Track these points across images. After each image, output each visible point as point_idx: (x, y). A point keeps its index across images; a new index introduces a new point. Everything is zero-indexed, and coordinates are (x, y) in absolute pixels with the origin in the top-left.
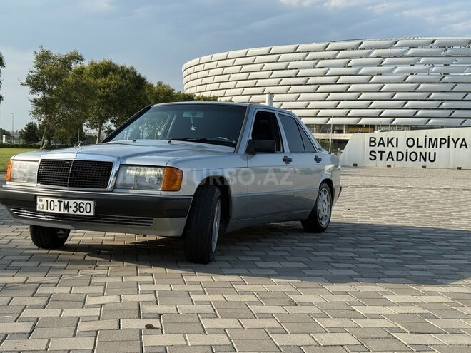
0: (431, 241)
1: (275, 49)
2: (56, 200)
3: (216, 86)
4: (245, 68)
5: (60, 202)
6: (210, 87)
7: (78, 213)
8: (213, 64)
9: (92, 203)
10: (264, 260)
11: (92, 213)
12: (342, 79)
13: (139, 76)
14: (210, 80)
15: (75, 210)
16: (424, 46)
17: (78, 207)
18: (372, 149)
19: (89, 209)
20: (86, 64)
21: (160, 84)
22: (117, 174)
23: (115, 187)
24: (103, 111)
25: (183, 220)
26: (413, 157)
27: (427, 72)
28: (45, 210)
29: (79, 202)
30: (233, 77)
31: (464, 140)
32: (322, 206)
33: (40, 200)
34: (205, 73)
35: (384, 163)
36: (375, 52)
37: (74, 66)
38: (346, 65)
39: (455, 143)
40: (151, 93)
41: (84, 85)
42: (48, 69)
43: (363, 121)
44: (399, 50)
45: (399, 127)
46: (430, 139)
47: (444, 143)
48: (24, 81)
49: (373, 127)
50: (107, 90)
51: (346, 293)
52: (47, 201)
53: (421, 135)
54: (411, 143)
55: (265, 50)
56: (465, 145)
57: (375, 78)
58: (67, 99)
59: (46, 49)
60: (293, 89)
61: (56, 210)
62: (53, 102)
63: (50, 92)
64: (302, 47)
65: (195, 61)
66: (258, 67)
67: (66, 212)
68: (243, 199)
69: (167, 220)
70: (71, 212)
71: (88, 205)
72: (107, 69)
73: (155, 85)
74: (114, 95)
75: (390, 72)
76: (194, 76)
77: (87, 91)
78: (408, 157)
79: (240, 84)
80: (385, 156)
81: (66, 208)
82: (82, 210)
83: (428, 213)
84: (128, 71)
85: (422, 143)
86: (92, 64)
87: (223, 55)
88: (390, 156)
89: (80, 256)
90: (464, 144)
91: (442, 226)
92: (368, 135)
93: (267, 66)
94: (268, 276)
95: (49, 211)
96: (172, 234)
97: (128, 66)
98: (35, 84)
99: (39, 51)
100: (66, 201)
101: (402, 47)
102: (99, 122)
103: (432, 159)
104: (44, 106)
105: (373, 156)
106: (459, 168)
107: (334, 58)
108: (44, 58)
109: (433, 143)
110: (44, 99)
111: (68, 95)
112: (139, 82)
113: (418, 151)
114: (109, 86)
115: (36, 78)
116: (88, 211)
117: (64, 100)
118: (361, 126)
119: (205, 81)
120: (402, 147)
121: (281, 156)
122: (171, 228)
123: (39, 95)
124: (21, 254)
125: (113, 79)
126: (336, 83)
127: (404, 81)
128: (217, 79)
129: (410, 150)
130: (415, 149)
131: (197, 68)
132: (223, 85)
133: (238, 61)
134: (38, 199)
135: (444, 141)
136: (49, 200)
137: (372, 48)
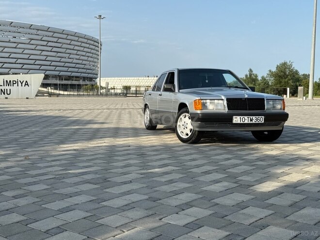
5: (248, 118)
7: (257, 122)
9: (263, 117)
11: (263, 122)
17: (257, 119)
19: (262, 120)
23: (266, 109)
28: (239, 122)
29: (257, 117)
31: (26, 82)
39: (22, 83)
46: (7, 81)
47: (15, 83)
52: (240, 118)
56: (28, 85)
61: (246, 122)
67: (251, 122)
70: (254, 122)
81: (251, 120)
82: (259, 120)
85: (1, 83)
95: (242, 122)
100: (251, 117)
103: (8, 93)
106: (27, 98)
109: (8, 83)
134: (234, 117)
135: (15, 82)
136: (242, 117)
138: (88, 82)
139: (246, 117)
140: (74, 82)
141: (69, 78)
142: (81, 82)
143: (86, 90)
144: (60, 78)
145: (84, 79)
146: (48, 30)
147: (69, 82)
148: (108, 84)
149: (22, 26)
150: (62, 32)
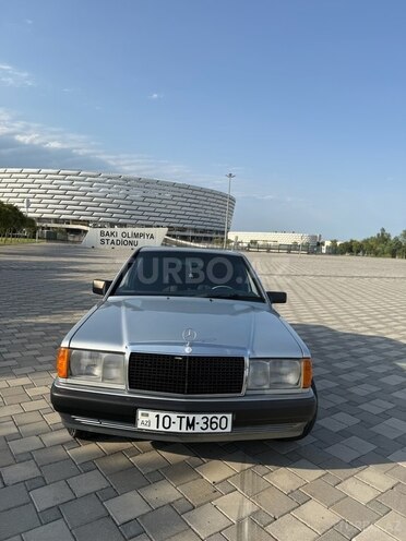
1: (25, 170)
4: (5, 180)
5: (181, 418)
7: (209, 430)
9: (229, 416)
11: (229, 430)
12: (69, 192)
15: (205, 426)
16: (115, 178)
17: (209, 423)
18: (102, 238)
19: (225, 424)
23: (247, 388)
26: (126, 243)
27: (117, 193)
28: (154, 428)
29: (210, 416)
31: (152, 234)
33: (143, 415)
35: (109, 246)
36: (88, 179)
38: (71, 184)
39: (148, 236)
43: (82, 218)
44: (102, 179)
46: (135, 233)
52: (158, 416)
53: (129, 230)
54: (124, 235)
55: (18, 170)
57: (89, 194)
60: (37, 196)
61: (175, 428)
64: (43, 171)
66: (14, 180)
67: (190, 431)
70: (198, 429)
71: (224, 420)
75: (97, 191)
78: (123, 243)
80: (110, 242)
81: (191, 425)
82: (214, 426)
85: (130, 236)
88: (113, 242)
90: (152, 237)
93: (20, 180)
95: (161, 428)
100: (191, 417)
101: (103, 177)
103: (136, 244)
105: (102, 242)
107: (64, 180)
109: (136, 235)
113: (128, 239)
116: (223, 426)
120: (120, 237)
126: (65, 194)
127: (105, 197)
129: (124, 239)
130: (126, 238)
134: (140, 412)
135: (142, 235)
136: (162, 415)
137: (87, 176)
138: (219, 235)
139: (174, 416)
140: (208, 235)
141: (204, 231)
142: (214, 235)
143: (217, 242)
144: (195, 230)
145: (217, 232)
146: (188, 188)
147: (203, 235)
148: (237, 238)
149: (167, 184)
150: (201, 190)
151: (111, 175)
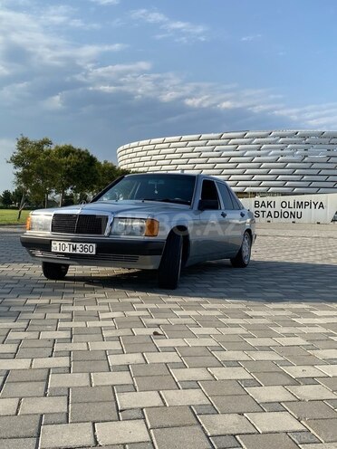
0: (324, 273)
1: (185, 137)
2: (67, 244)
3: (141, 164)
4: (163, 151)
5: (70, 245)
6: (137, 165)
7: (84, 253)
8: (140, 148)
9: (94, 245)
10: (213, 286)
11: (94, 253)
12: (232, 159)
13: (91, 157)
14: (137, 159)
15: (81, 250)
16: (290, 136)
17: (83, 248)
18: (257, 209)
19: (92, 249)
20: (53, 148)
21: (105, 162)
22: (111, 224)
23: (110, 234)
24: (65, 182)
25: (159, 258)
26: (286, 215)
27: (293, 154)
28: (58, 251)
30: (154, 157)
31: (321, 203)
32: (245, 249)
33: (54, 244)
34: (134, 155)
35: (265, 219)
36: (256, 140)
37: (46, 148)
38: (235, 150)
39: (315, 205)
40: (100, 168)
41: (53, 162)
42: (27, 150)
43: (247, 190)
44: (273, 139)
45: (273, 194)
46: (298, 202)
48: (9, 160)
49: (254, 194)
50: (68, 166)
51: (283, 309)
52: (60, 244)
53: (291, 199)
54: (284, 205)
55: (177, 138)
57: (256, 159)
58: (40, 173)
59: (25, 136)
60: (197, 166)
61: (67, 251)
62: (31, 174)
63: (27, 167)
64: (204, 136)
65: (126, 146)
66: (172, 150)
67: (74, 252)
68: (197, 242)
69: (148, 257)
70: (78, 252)
71: (91, 247)
72: (68, 151)
73: (102, 163)
74: (73, 170)
75: (266, 155)
76: (126, 157)
77: (55, 166)
78: (282, 215)
79: (159, 162)
80: (266, 214)
81: (74, 249)
82: (86, 250)
83: (311, 254)
84: (83, 152)
85: (292, 205)
86: (57, 147)
87: (146, 142)
88: (269, 214)
89: (81, 284)
90: (322, 206)
91: (326, 263)
92: (253, 200)
93: (178, 150)
94: (222, 298)
95: (61, 251)
96: (151, 267)
97: (83, 149)
98: (17, 161)
99: (20, 138)
100: (75, 244)
101: (274, 136)
102: (61, 189)
103: (299, 216)
104: (24, 178)
105: (257, 215)
106: (318, 223)
107: (227, 144)
108: (23, 143)
109: (300, 205)
110: (24, 173)
111: (41, 169)
112: (92, 161)
113: (289, 210)
114: (69, 163)
115: (18, 157)
116: (91, 251)
117: (38, 173)
118: (246, 193)
119: (134, 160)
120: (278, 208)
121: (220, 212)
122: (150, 263)
123: (20, 170)
124: (37, 283)
125: (72, 159)
126: (228, 162)
127: (276, 161)
128: (143, 159)
129: (284, 210)
130: (287, 209)
131: (128, 151)
132: (146, 164)
133: (158, 146)
135: (308, 204)
137: (254, 137)
151: (284, 133)
